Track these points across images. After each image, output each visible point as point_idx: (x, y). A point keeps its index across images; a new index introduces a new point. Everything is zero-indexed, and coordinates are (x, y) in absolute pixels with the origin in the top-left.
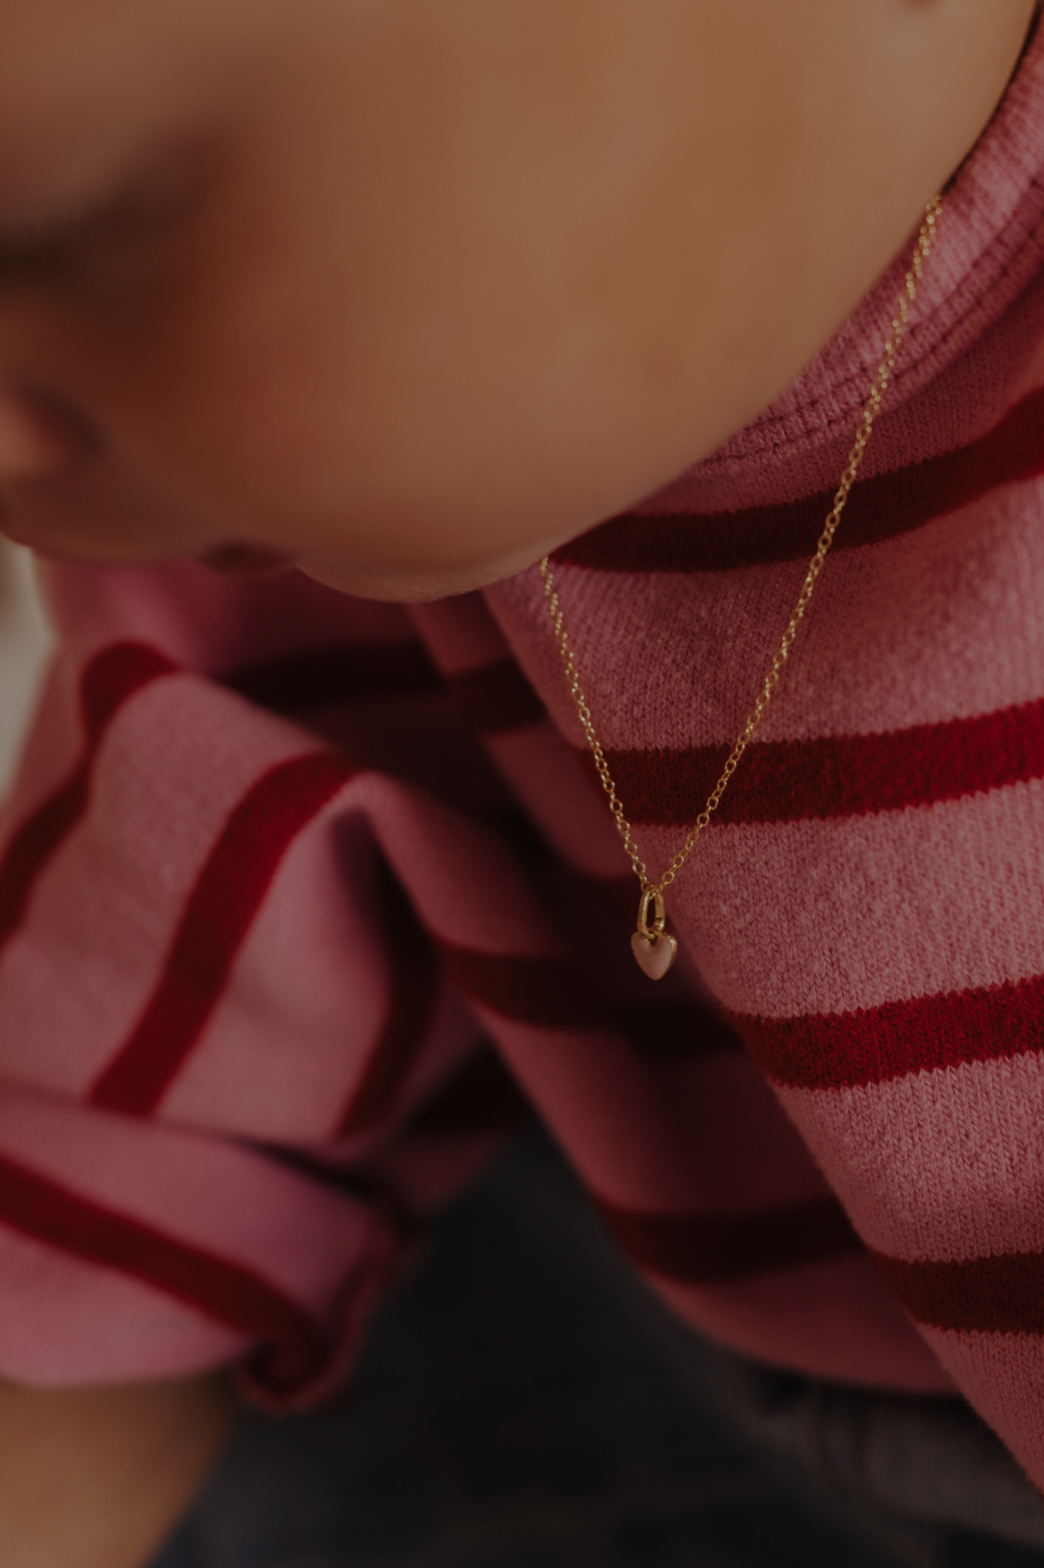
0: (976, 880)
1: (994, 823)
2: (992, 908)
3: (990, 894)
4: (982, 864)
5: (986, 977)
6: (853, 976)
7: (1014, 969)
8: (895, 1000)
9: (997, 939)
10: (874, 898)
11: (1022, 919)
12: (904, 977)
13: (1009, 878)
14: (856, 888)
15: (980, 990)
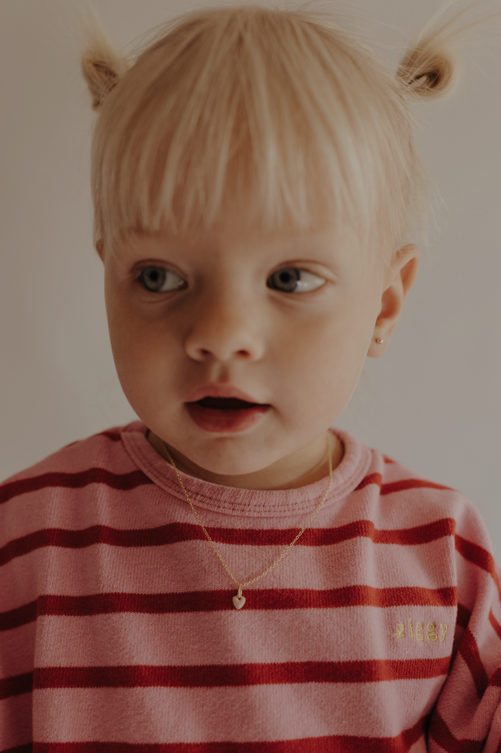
0: (336, 630)
1: (342, 615)
2: (339, 639)
3: (339, 635)
4: (338, 626)
5: (334, 659)
6: (301, 652)
7: (342, 658)
8: (310, 661)
9: (339, 648)
10: (310, 631)
11: (345, 643)
12: (314, 655)
13: (344, 631)
14: (306, 628)
15: (332, 662)
